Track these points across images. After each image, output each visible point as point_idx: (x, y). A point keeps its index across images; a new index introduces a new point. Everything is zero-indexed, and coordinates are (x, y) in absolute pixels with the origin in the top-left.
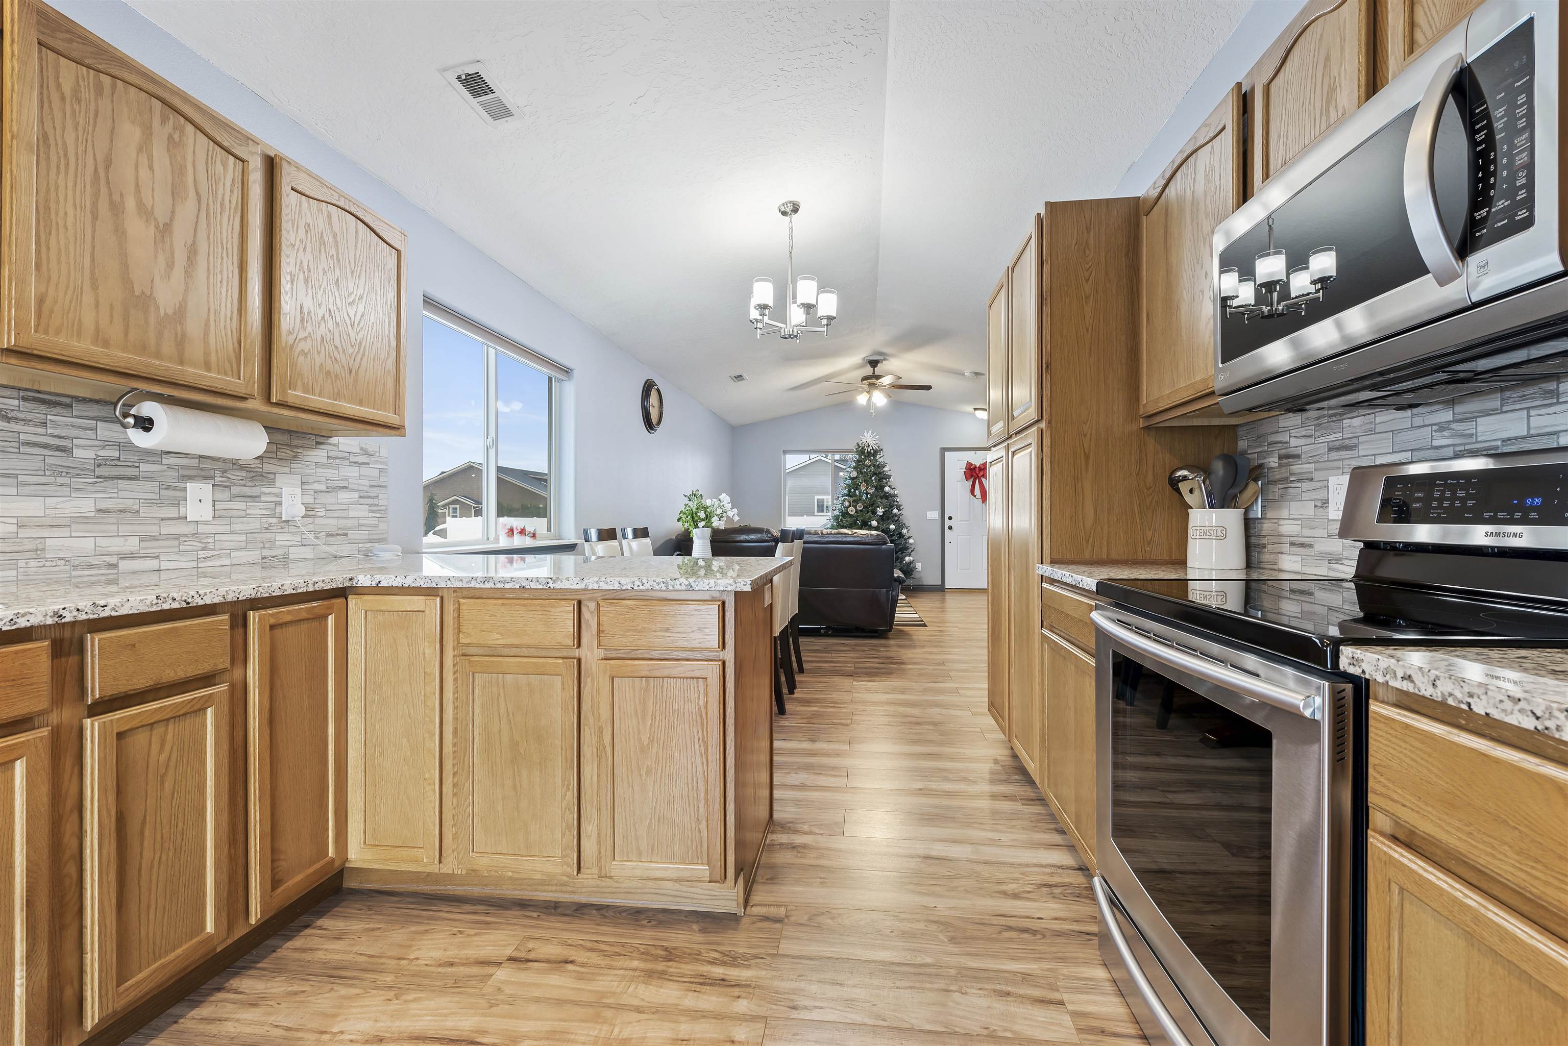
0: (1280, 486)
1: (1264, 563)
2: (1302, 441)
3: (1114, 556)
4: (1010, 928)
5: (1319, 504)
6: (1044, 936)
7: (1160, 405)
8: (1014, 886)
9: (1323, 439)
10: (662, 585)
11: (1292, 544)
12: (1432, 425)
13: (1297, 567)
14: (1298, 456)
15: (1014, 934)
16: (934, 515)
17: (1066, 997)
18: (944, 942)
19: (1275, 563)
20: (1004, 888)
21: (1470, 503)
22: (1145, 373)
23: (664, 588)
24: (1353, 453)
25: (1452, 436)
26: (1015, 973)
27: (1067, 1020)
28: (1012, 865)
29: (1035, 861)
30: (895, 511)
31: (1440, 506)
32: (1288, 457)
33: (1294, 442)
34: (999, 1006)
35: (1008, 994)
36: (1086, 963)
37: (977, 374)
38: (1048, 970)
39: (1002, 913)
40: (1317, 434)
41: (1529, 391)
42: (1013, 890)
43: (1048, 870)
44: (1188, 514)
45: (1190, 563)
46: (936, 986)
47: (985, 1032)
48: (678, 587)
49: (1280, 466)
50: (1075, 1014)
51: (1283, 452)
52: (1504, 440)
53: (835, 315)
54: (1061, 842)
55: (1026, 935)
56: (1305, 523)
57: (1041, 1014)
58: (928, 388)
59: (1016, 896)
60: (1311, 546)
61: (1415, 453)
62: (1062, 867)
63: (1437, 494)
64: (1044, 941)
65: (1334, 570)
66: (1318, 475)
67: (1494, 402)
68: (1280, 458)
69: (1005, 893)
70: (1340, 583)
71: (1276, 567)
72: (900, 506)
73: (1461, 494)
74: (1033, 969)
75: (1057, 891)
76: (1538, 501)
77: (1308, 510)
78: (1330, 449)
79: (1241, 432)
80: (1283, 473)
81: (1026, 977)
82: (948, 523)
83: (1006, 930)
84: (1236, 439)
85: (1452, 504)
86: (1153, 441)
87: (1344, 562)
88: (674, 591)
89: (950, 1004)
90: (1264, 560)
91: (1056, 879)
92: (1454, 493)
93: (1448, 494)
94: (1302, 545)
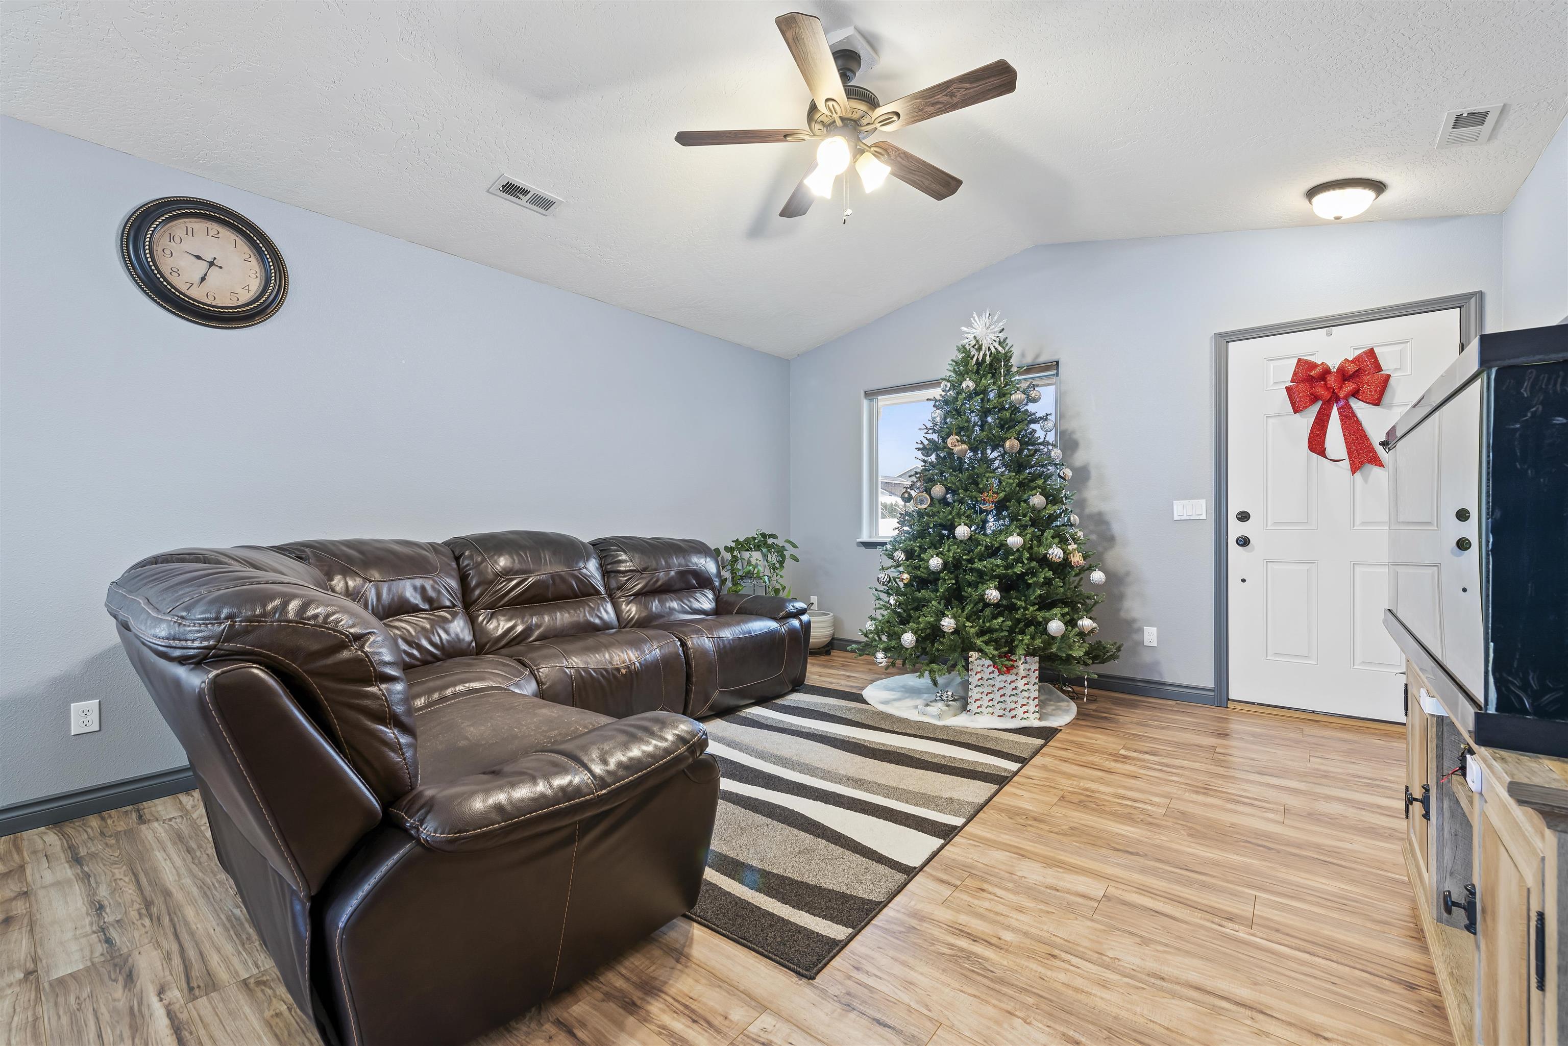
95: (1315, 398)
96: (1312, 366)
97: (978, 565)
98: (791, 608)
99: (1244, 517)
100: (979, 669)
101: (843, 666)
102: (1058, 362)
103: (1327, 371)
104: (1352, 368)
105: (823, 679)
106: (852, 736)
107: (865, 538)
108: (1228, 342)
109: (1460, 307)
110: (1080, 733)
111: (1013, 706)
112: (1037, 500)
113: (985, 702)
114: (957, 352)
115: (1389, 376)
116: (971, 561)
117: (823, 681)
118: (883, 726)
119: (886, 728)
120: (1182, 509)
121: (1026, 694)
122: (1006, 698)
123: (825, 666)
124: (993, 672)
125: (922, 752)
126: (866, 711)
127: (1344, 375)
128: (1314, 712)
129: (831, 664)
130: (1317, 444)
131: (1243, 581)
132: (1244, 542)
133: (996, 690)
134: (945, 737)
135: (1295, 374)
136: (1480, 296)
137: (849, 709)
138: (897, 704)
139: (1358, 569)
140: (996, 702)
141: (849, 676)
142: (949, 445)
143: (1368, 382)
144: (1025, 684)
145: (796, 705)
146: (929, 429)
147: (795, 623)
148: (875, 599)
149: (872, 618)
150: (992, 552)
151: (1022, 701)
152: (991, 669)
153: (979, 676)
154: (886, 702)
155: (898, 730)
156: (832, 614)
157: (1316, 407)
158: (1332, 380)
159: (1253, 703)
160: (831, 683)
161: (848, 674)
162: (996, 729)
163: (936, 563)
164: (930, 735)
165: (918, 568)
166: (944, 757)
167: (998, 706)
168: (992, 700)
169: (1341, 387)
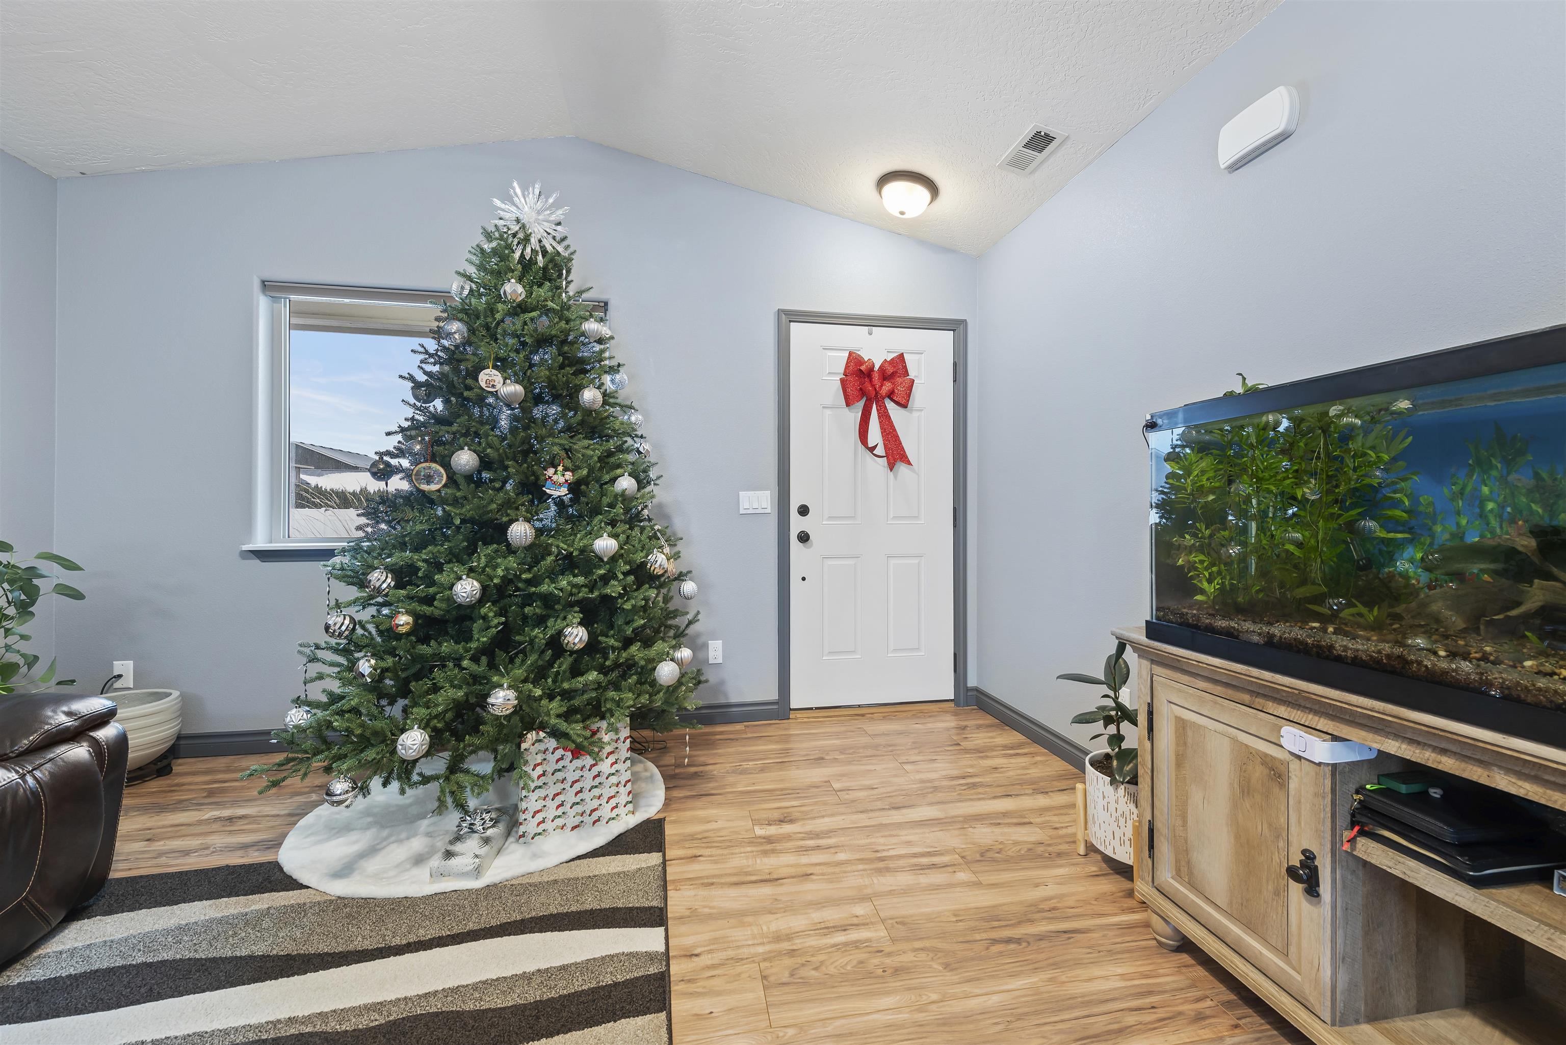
95: (862, 395)
96: (860, 360)
97: (545, 588)
98: (60, 718)
99: (803, 511)
100: (539, 758)
101: (211, 793)
102: (606, 304)
104: (890, 370)
105: (158, 846)
106: (283, 1014)
107: (260, 543)
108: (790, 321)
109: (954, 330)
110: (688, 814)
111: (596, 803)
112: (626, 483)
113: (551, 812)
114: (482, 238)
115: (913, 381)
116: (534, 582)
117: (161, 854)
118: (359, 944)
119: (368, 945)
120: (748, 502)
121: (613, 780)
122: (586, 795)
123: (161, 809)
124: (561, 759)
125: (475, 987)
126: (301, 909)
128: (859, 706)
129: (177, 797)
131: (803, 579)
132: (804, 538)
133: (567, 785)
134: (504, 918)
135: (847, 367)
136: (963, 322)
137: (252, 921)
138: (372, 865)
139: (893, 562)
140: (569, 805)
141: (230, 819)
142: (483, 384)
144: (612, 765)
145: (81, 968)
146: (431, 356)
147: (79, 752)
148: (305, 660)
149: (298, 702)
150: (569, 564)
151: (607, 792)
152: (560, 752)
153: (539, 770)
154: (344, 870)
155: (397, 941)
156: (176, 694)
158: (876, 377)
159: (811, 709)
160: (186, 853)
161: (226, 813)
162: (579, 858)
163: (468, 588)
164: (471, 926)
165: (429, 600)
166: (527, 977)
167: (572, 812)
168: (561, 805)
169: (882, 386)
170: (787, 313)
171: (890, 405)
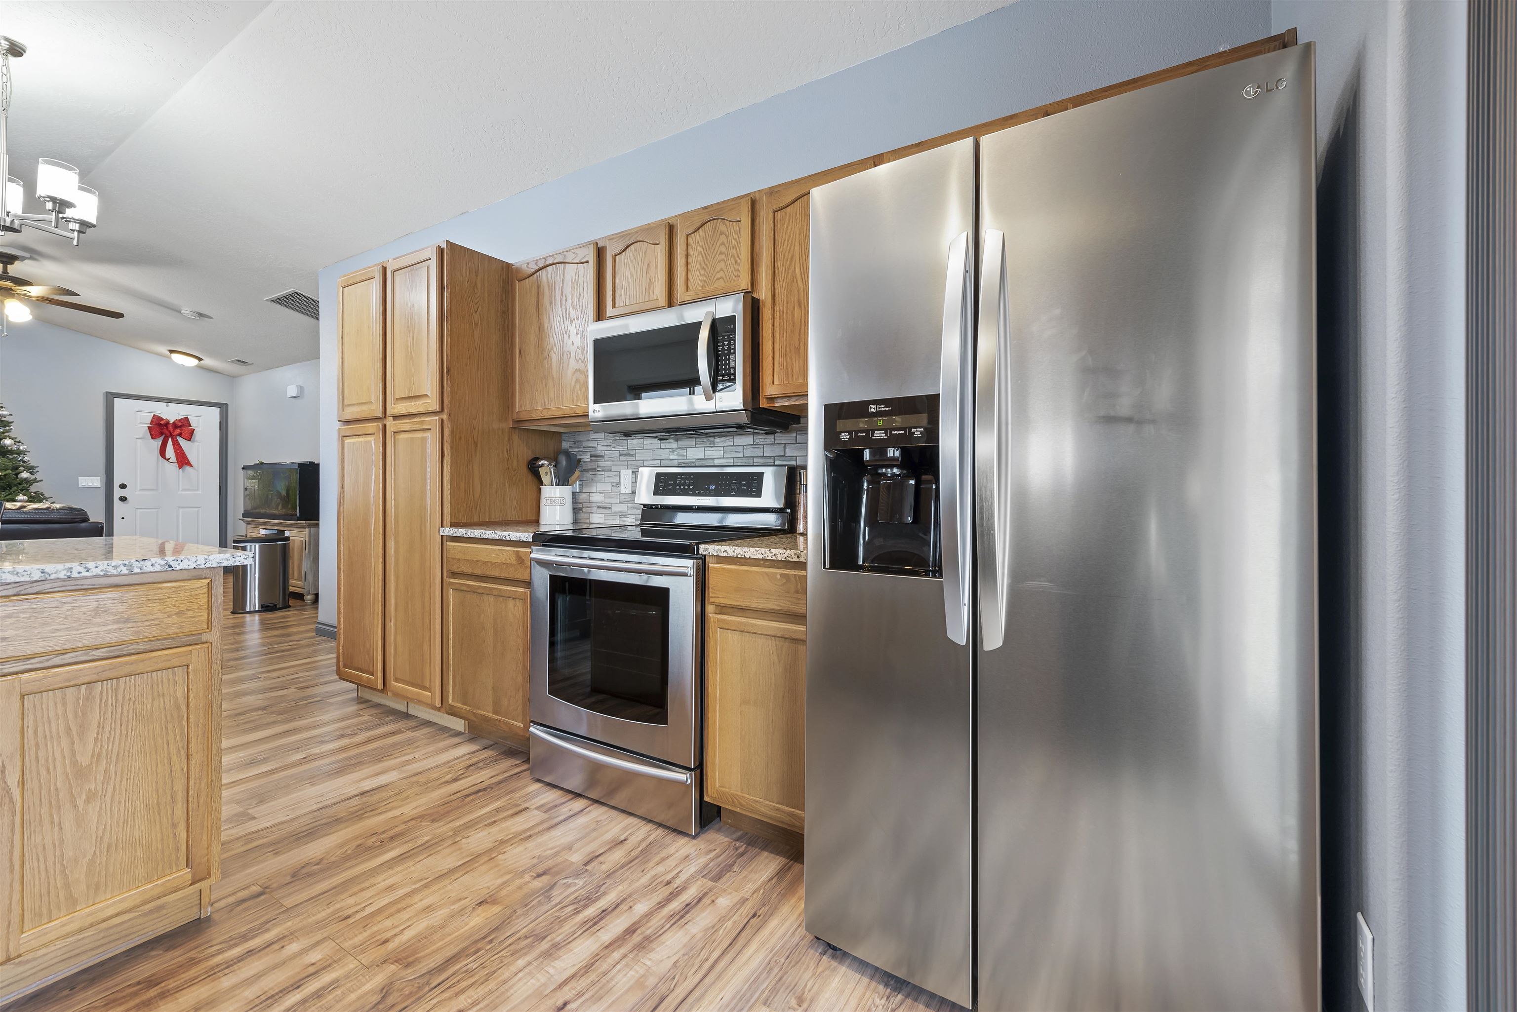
0: (591, 473)
1: (580, 519)
2: (605, 448)
3: (493, 519)
4: (468, 796)
5: (615, 484)
6: (492, 788)
7: (533, 415)
8: (450, 776)
9: (616, 448)
10: (122, 567)
11: (598, 507)
12: (669, 449)
13: (601, 521)
14: (602, 457)
15: (473, 797)
16: (96, 481)
17: (527, 805)
18: (429, 825)
19: (587, 519)
20: (444, 780)
21: (691, 487)
22: (518, 391)
23: (127, 572)
24: (633, 458)
25: (677, 455)
26: (490, 812)
27: (536, 812)
28: (437, 767)
29: (452, 758)
30: (25, 475)
31: (680, 488)
32: (595, 456)
33: (599, 448)
34: (494, 829)
35: (495, 822)
36: (526, 786)
37: (201, 315)
38: (508, 800)
39: (455, 792)
40: (613, 445)
41: (705, 440)
42: (452, 778)
43: (465, 758)
44: (540, 489)
45: (542, 521)
46: (446, 845)
47: (497, 843)
48: (146, 569)
49: (591, 461)
50: (538, 808)
51: (593, 453)
52: (697, 459)
53: (94, 222)
54: (460, 741)
55: (480, 794)
56: (606, 494)
57: (519, 819)
58: (119, 315)
59: (456, 780)
60: (610, 508)
61: (662, 461)
62: (473, 753)
63: (678, 482)
64: (493, 790)
65: (622, 521)
66: (614, 468)
67: (692, 442)
68: (591, 456)
69: (447, 782)
70: (625, 528)
71: (588, 521)
72: (33, 468)
73: (687, 483)
74: (498, 805)
75: (481, 764)
76: (713, 487)
77: (607, 487)
78: (620, 455)
79: (564, 437)
80: (594, 465)
81: (498, 810)
82: (118, 493)
83: (465, 798)
84: (560, 442)
85: (684, 487)
86: (517, 437)
87: (628, 516)
88: (142, 573)
89: (464, 846)
90: (580, 518)
91: (474, 760)
92: (685, 482)
93: (682, 482)
94: (604, 508)
95: (161, 434)
96: (161, 419)
99: (123, 486)
103: (168, 423)
104: (178, 423)
108: (113, 397)
109: (220, 407)
115: (194, 430)
120: (85, 482)
127: (175, 426)
130: (162, 452)
131: (123, 518)
132: (123, 499)
135: (152, 421)
136: (226, 404)
139: (181, 510)
143: (186, 432)
157: (162, 438)
158: (171, 428)
169: (174, 431)
170: (111, 394)
171: (180, 439)
